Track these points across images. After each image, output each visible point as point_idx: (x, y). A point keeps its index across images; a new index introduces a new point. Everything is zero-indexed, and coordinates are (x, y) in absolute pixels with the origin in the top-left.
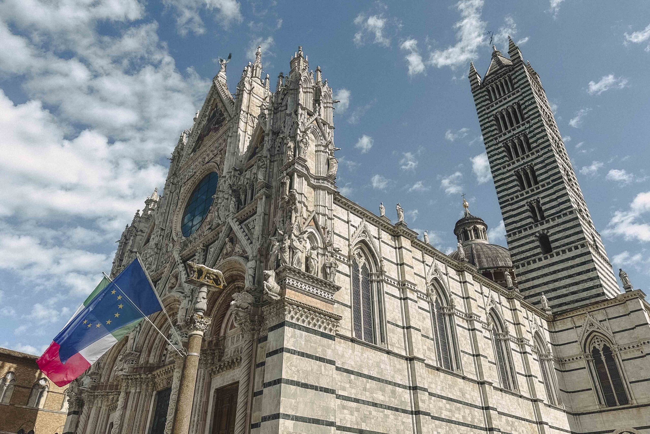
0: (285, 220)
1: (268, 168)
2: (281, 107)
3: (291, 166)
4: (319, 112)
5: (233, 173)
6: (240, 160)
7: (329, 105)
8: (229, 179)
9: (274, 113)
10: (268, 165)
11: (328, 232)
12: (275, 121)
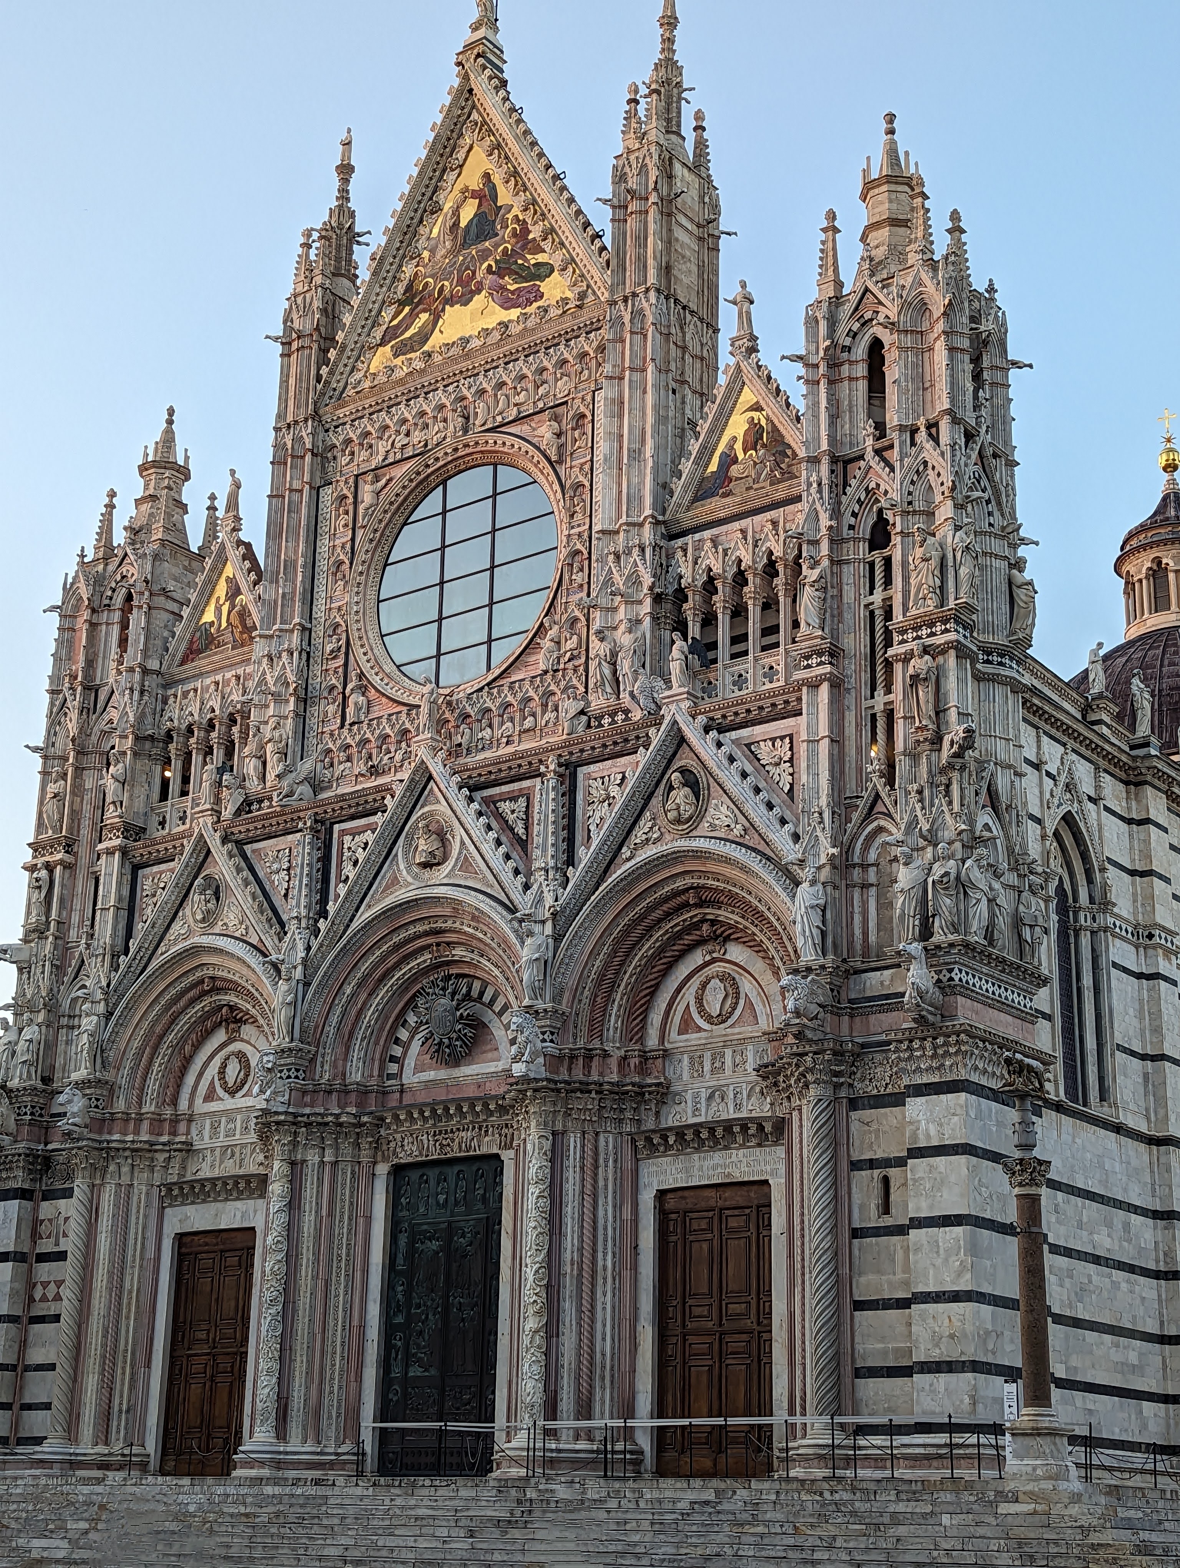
2: (851, 363)
3: (933, 624)
4: (986, 421)
5: (648, 533)
6: (660, 481)
9: (829, 382)
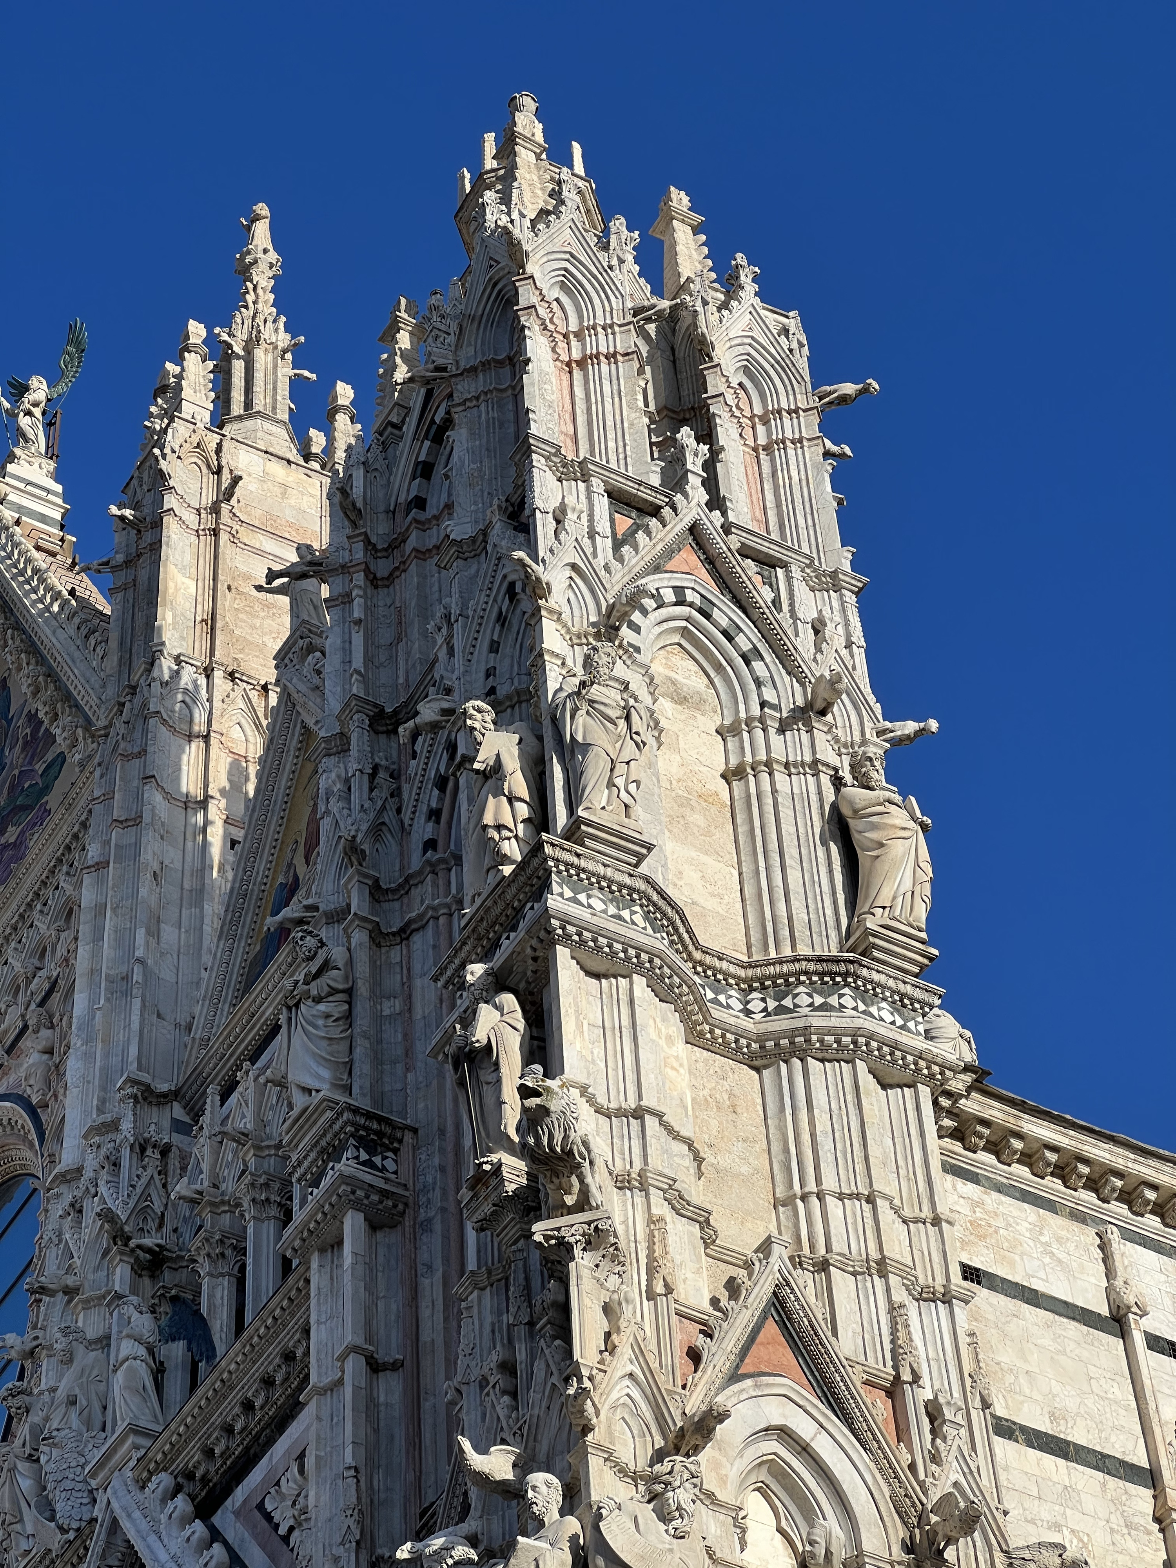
0: (521, 1356)
1: (363, 989)
2: (422, 524)
3: (519, 912)
4: (711, 483)
5: (126, 1126)
6: (182, 1018)
7: (788, 428)
8: (104, 1176)
9: (373, 581)
10: (362, 968)
11: (934, 1412)
12: (385, 636)
